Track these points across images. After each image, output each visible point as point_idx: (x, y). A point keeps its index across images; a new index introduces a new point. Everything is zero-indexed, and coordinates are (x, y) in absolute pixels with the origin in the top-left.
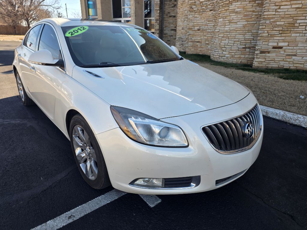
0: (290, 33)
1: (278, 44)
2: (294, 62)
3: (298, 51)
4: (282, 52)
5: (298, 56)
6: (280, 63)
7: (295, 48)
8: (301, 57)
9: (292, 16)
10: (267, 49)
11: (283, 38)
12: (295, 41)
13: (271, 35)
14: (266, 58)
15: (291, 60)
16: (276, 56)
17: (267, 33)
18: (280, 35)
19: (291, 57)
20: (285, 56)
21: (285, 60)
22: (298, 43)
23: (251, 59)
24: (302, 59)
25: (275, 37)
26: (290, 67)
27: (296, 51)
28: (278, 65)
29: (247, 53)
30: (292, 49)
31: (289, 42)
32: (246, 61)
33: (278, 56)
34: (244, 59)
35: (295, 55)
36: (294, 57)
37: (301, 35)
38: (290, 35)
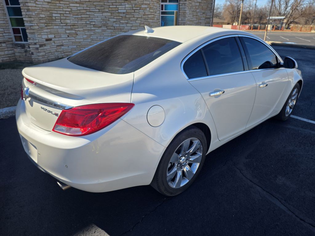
0: (52, 25)
1: (48, 36)
2: (64, 51)
3: (63, 41)
4: (53, 44)
5: (64, 45)
6: (55, 54)
7: (60, 39)
8: (67, 46)
9: (48, 9)
10: (42, 42)
11: (49, 30)
12: (57, 33)
13: (41, 27)
14: (45, 52)
15: (61, 50)
16: (51, 48)
17: (37, 25)
18: (46, 28)
19: (60, 48)
20: (56, 47)
21: (57, 50)
22: (61, 35)
23: (12, 55)
24: (68, 48)
25: (44, 30)
26: (63, 56)
27: (62, 41)
28: (55, 56)
29: (5, 48)
30: (58, 40)
31: (54, 34)
32: (8, 58)
33: (52, 48)
34: (5, 56)
35: (62, 45)
36: (62, 47)
37: (60, 27)
38: (52, 27)
